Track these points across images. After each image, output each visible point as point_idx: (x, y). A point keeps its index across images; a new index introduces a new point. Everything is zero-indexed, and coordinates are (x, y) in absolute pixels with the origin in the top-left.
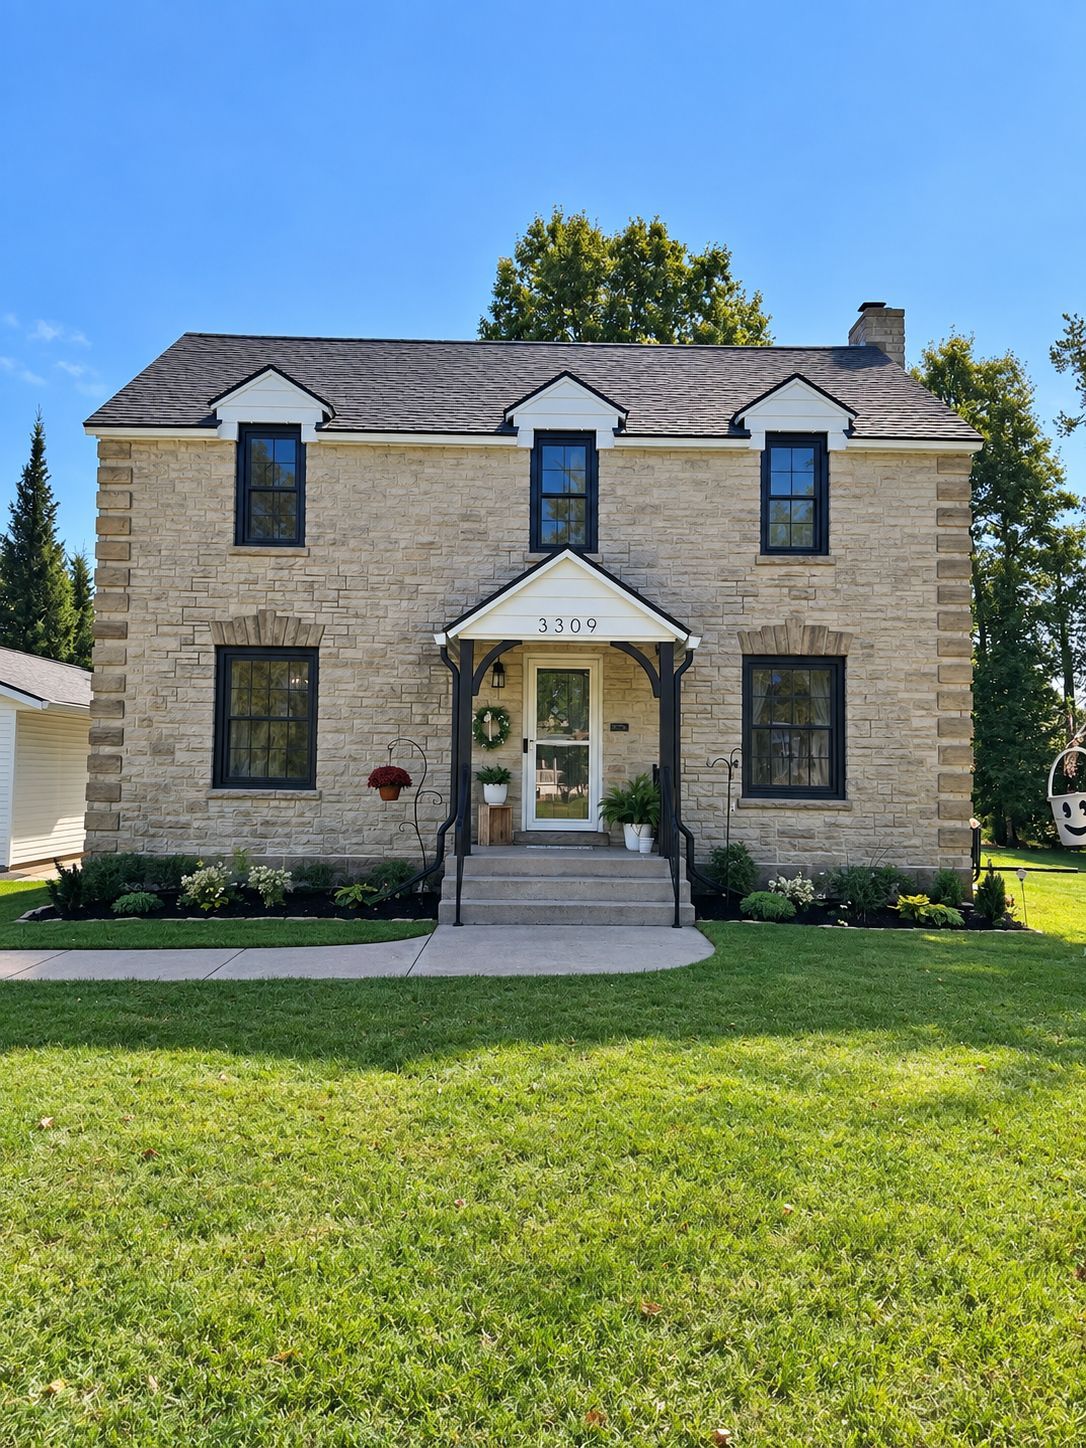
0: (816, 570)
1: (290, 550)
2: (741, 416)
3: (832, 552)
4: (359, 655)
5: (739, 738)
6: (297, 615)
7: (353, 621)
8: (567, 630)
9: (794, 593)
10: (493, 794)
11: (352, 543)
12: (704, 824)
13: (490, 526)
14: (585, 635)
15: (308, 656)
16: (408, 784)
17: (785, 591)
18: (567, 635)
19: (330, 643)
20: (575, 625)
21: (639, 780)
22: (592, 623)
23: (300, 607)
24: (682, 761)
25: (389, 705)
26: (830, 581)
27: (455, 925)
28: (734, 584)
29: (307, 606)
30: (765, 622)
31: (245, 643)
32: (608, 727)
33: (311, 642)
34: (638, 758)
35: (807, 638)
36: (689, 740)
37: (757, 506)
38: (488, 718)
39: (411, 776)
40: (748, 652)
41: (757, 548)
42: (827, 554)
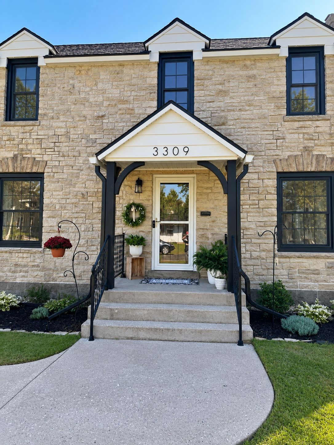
0: (318, 123)
1: (31, 122)
2: (274, 39)
3: (328, 113)
4: (65, 176)
5: (275, 219)
6: (33, 156)
7: (62, 159)
8: (170, 154)
9: (306, 136)
10: (135, 251)
11: (62, 118)
12: (255, 267)
13: (136, 106)
14: (182, 157)
15: (39, 177)
16: (70, 246)
17: (301, 135)
18: (171, 157)
19: (50, 170)
20: (176, 151)
21: (216, 243)
22: (186, 150)
23: (36, 152)
24: (242, 231)
25: (80, 203)
26: (327, 129)
27: (90, 340)
28: (271, 133)
29: (39, 151)
30: (289, 153)
31: (7, 171)
32: (199, 214)
33: (40, 171)
34: (216, 230)
35: (314, 161)
36: (245, 220)
37: (284, 88)
38: (133, 209)
39: (71, 242)
40: (280, 170)
41: (284, 112)
42: (325, 114)
